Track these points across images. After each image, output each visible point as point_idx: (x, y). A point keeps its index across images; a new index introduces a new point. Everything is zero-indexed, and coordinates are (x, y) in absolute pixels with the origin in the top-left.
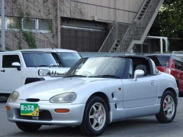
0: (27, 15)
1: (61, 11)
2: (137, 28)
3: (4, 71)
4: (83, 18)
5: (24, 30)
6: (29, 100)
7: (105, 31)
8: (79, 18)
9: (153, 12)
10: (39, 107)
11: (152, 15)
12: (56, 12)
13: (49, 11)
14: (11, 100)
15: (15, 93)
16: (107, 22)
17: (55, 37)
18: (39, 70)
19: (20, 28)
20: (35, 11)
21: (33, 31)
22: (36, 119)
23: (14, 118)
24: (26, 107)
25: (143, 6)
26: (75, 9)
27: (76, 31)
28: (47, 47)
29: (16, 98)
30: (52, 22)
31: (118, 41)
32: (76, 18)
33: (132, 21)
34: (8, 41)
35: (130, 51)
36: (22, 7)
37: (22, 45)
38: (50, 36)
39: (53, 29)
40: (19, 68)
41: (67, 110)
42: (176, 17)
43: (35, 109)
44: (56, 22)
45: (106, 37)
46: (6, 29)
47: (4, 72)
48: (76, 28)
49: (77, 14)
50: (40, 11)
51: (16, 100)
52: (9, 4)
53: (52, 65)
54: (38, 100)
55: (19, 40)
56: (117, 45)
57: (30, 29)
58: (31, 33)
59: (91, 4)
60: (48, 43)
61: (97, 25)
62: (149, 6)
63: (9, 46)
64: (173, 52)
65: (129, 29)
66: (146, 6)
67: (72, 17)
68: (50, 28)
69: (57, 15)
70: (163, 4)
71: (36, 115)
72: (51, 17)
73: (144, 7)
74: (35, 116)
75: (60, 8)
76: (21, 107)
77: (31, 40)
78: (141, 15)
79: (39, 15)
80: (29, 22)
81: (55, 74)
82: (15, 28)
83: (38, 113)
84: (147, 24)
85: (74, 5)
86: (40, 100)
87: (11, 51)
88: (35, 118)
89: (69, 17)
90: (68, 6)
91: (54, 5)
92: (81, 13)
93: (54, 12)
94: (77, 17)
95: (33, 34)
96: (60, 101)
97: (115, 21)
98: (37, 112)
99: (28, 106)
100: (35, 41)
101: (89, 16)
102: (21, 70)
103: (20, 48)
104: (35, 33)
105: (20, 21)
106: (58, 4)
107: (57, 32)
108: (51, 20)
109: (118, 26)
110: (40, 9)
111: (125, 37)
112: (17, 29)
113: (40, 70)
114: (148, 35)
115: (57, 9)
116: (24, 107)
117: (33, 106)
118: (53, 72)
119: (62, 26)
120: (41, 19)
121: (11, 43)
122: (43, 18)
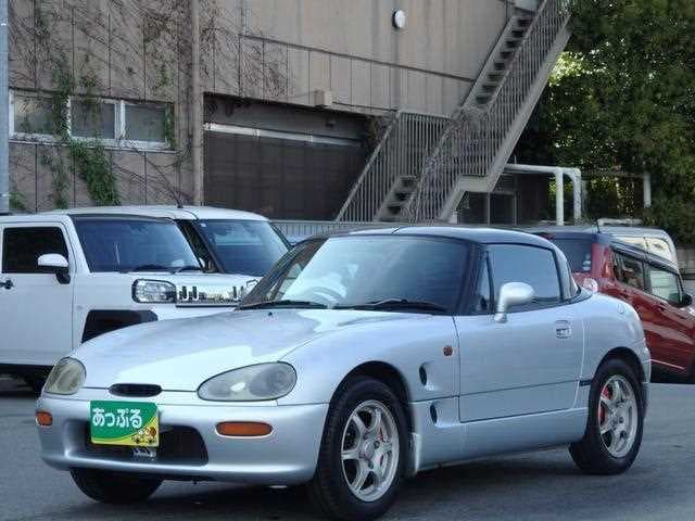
0: (86, 85)
1: (207, 73)
2: (474, 136)
3: (8, 285)
4: (282, 99)
5: (75, 138)
6: (121, 389)
7: (359, 145)
8: (269, 96)
9: (531, 77)
10: (160, 414)
11: (526, 88)
12: (189, 76)
13: (163, 70)
14: (55, 388)
15: (71, 365)
16: (367, 112)
17: (184, 165)
18: (136, 282)
19: (58, 132)
20: (113, 72)
21: (107, 142)
22: (146, 460)
23: (68, 455)
25: (495, 56)
26: (254, 67)
27: (258, 144)
28: (157, 202)
29: (74, 383)
30: (172, 112)
31: (407, 183)
32: (259, 97)
33: (456, 111)
34: (17, 179)
35: (449, 215)
36: (69, 56)
37: (68, 193)
38: (165, 160)
39: (177, 138)
40: (62, 275)
41: (263, 428)
42: (611, 98)
44: (187, 110)
45: (363, 168)
46: (12, 133)
47: (8, 288)
48: (259, 133)
49: (261, 84)
50: (130, 70)
51: (73, 390)
52: (22, 47)
53: (180, 263)
54: (154, 390)
55: (56, 175)
56: (401, 197)
57: (95, 136)
58: (99, 149)
59: (310, 49)
60: (160, 186)
61: (333, 122)
62: (517, 56)
63: (22, 195)
64: (601, 222)
65: (443, 138)
66: (505, 55)
67: (243, 95)
68: (167, 133)
69: (190, 88)
70: (565, 50)
71: (147, 445)
72: (171, 93)
73: (500, 60)
74: (143, 449)
75: (202, 61)
76: (93, 414)
77: (101, 175)
78: (489, 88)
79: (127, 84)
80: (94, 109)
81: (190, 298)
82: (40, 131)
83: (157, 436)
84: (509, 121)
85: (251, 52)
86: (163, 388)
87: (30, 213)
88: (145, 454)
89: (232, 93)
90: (232, 56)
91: (182, 52)
92: (276, 81)
93: (182, 74)
94: (261, 93)
95: (106, 153)
96: (236, 393)
97: (395, 111)
98: (153, 431)
100: (112, 179)
101: (305, 90)
102: (72, 282)
103: (61, 204)
104: (111, 151)
105: (62, 107)
106: (197, 47)
107: (190, 147)
108: (171, 105)
109: (404, 128)
110: (131, 66)
111: (432, 166)
112: (51, 137)
113: (141, 283)
114: (511, 161)
115: (190, 66)
118: (184, 288)
119: (207, 125)
120: (135, 101)
121: (28, 187)
122: (142, 98)
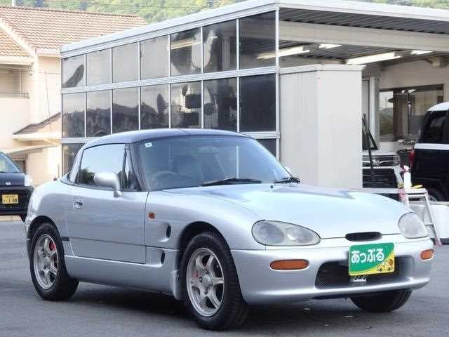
24: (364, 254)
43: (385, 257)
99: (369, 251)
116: (359, 254)
117: (380, 250)
